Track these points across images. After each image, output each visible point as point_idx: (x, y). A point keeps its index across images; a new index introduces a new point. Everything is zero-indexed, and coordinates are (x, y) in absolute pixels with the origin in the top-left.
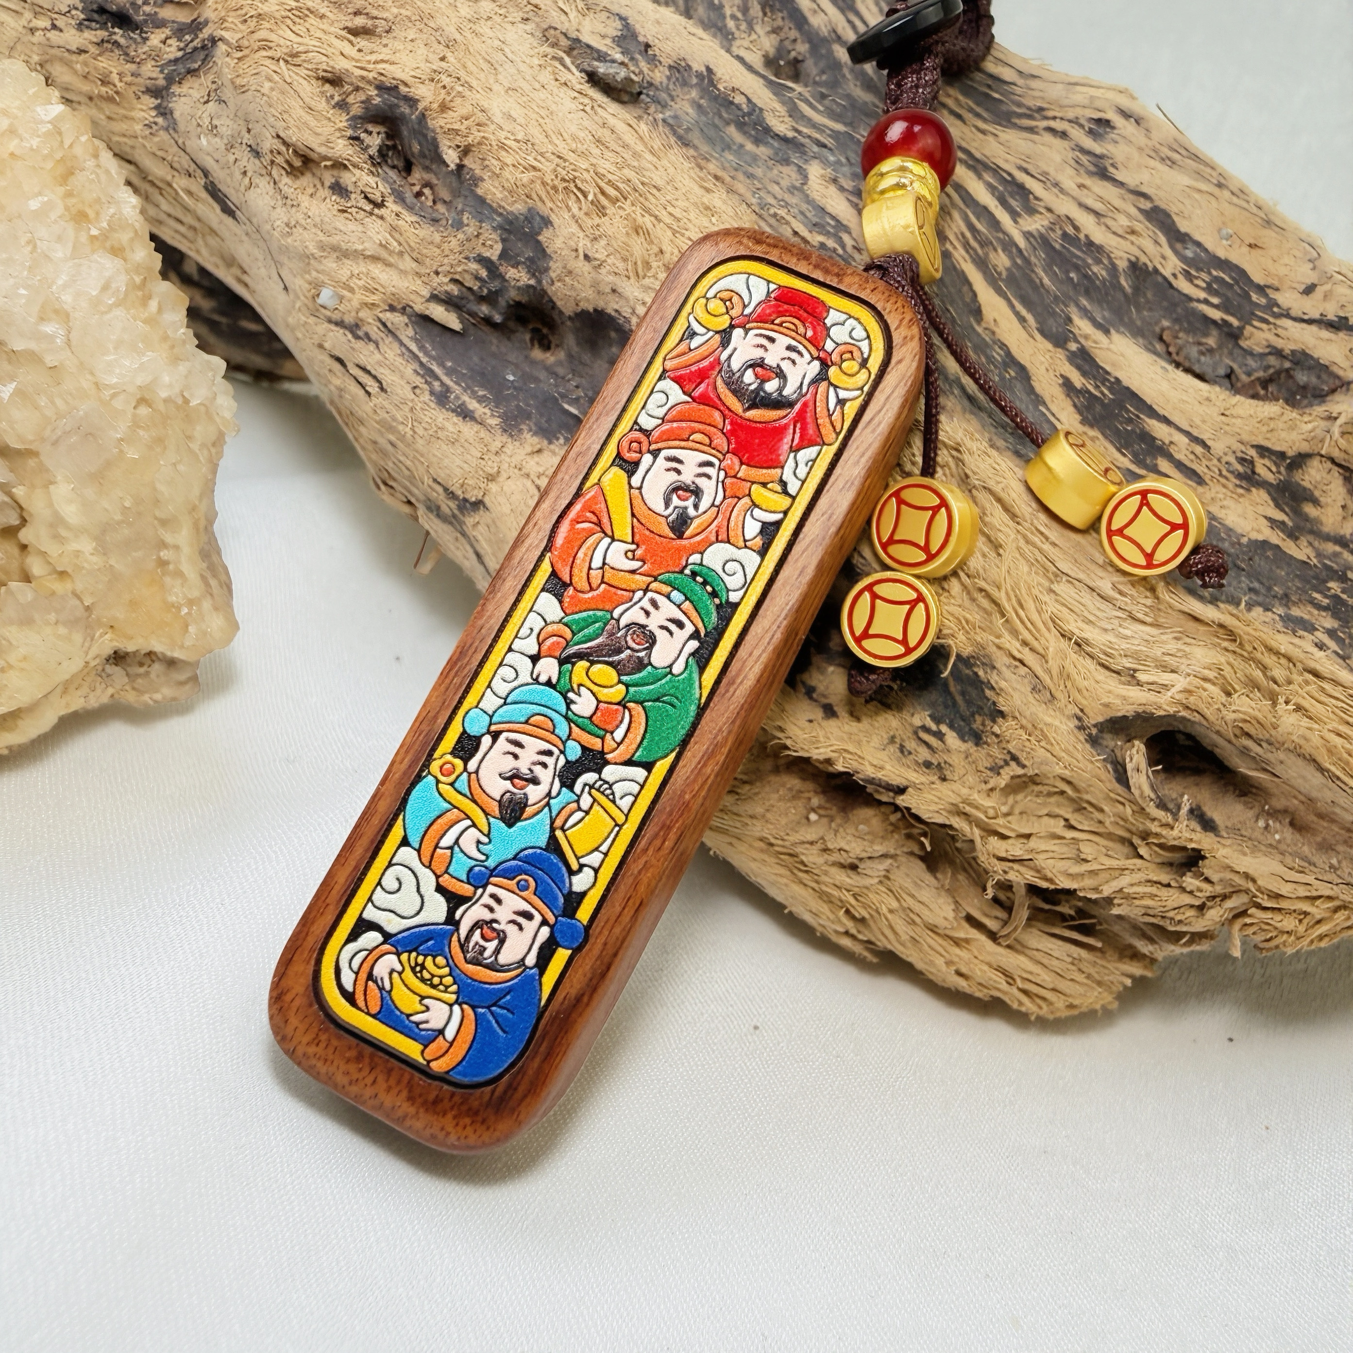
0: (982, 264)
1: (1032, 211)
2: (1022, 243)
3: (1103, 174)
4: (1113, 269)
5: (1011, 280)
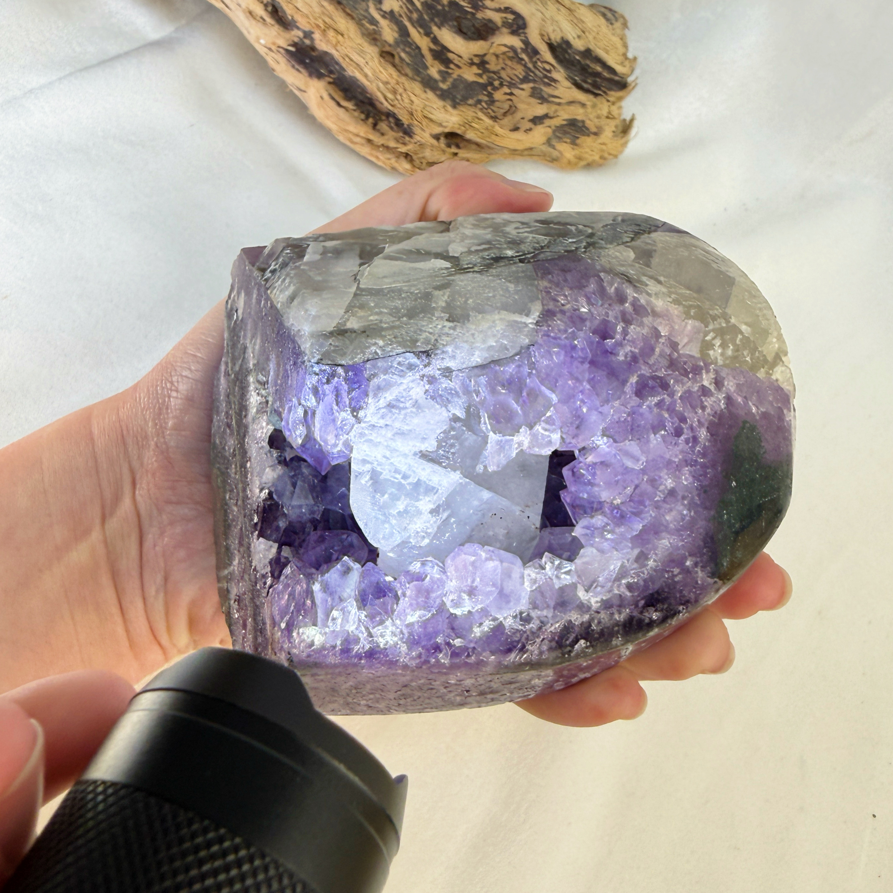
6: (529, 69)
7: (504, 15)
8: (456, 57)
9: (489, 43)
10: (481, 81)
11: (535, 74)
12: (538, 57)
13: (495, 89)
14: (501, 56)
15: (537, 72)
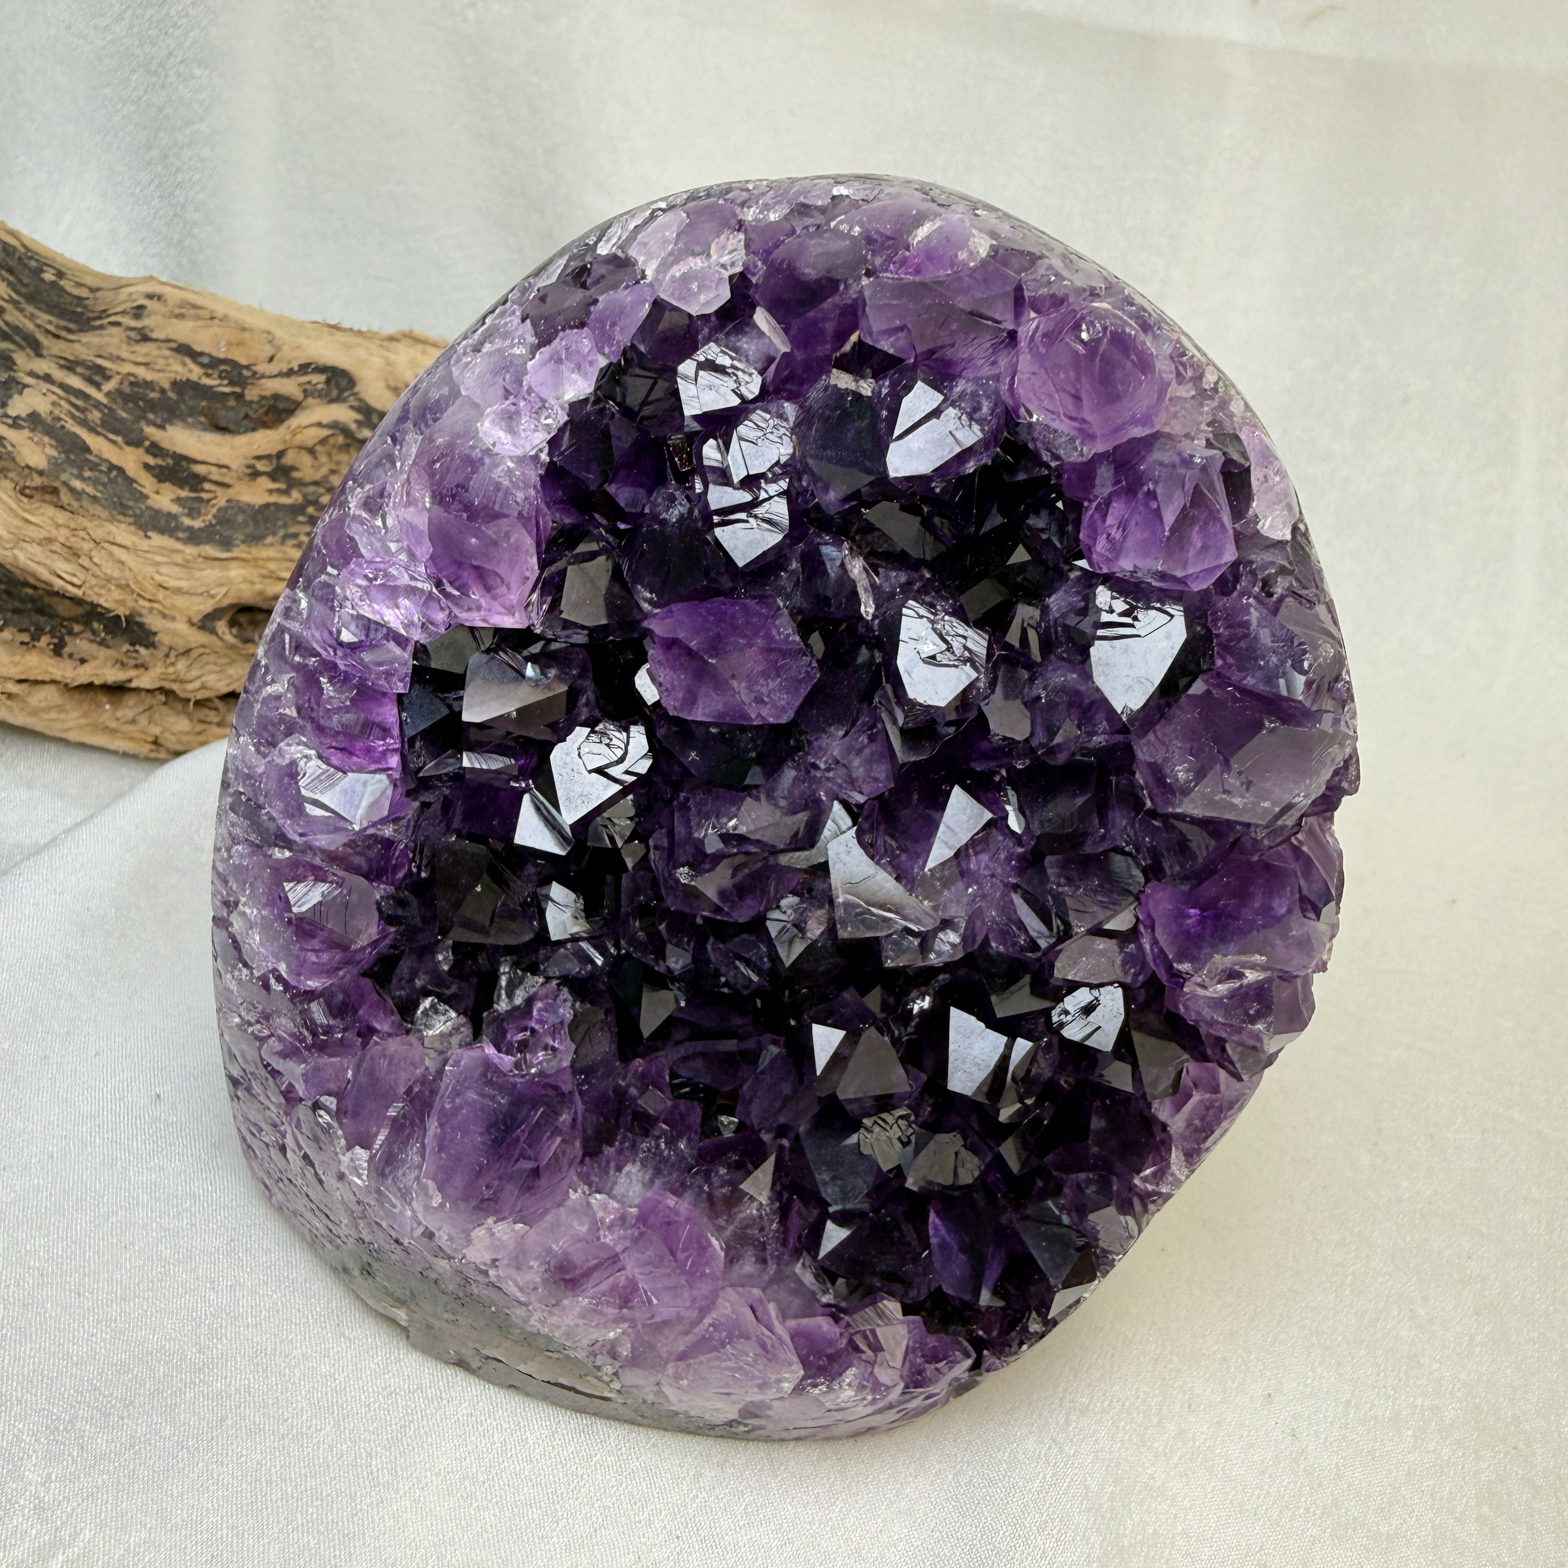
0: (84, 423)
1: (108, 378)
2: (105, 401)
3: (145, 338)
4: (163, 391)
5: (104, 423)
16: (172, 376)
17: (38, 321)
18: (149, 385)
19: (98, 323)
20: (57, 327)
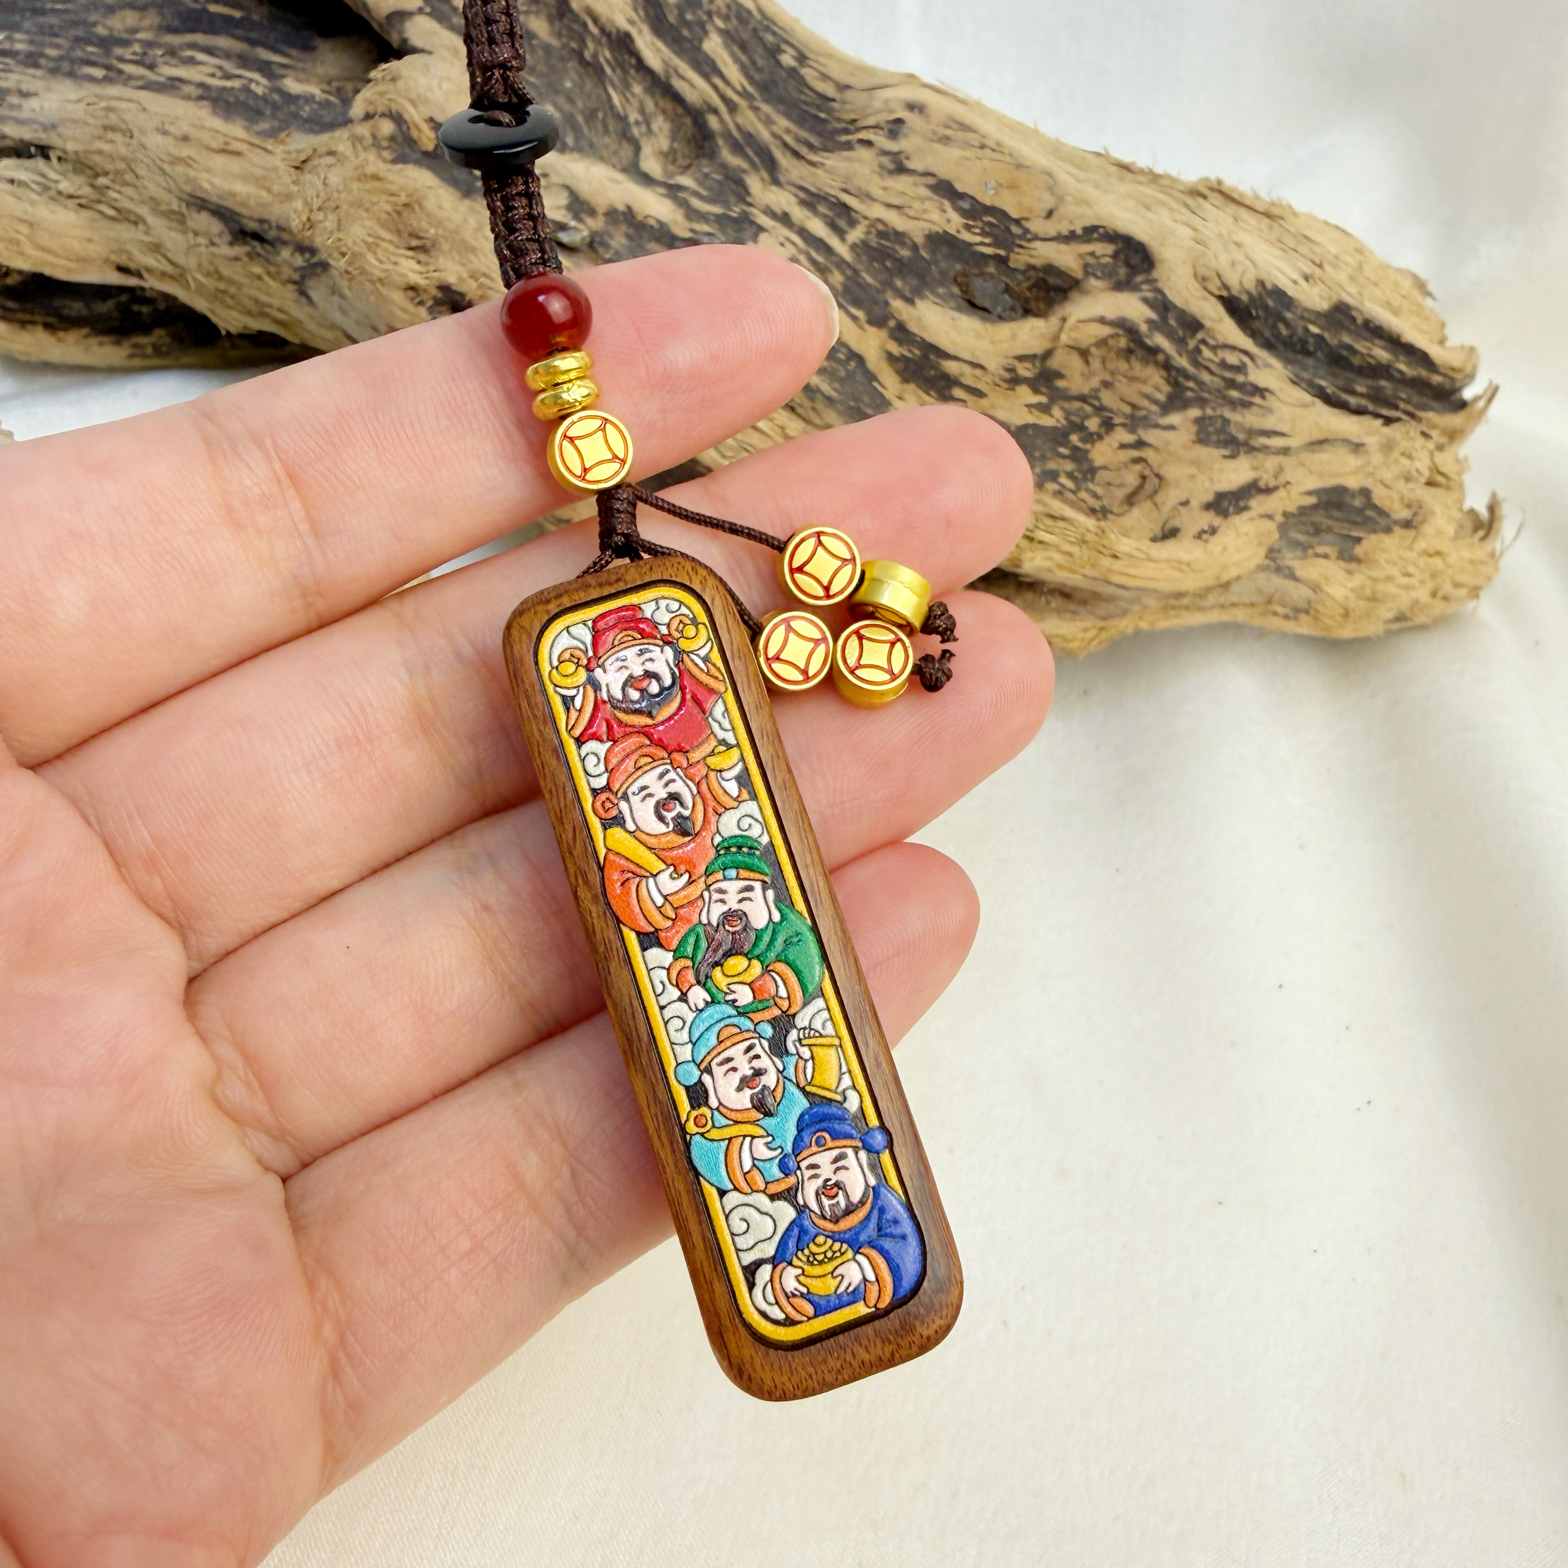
1: (853, 223)
2: (849, 257)
3: (900, 169)
5: (847, 291)
6: (1182, 372)
7: (1087, 248)
8: (967, 369)
9: (1054, 321)
10: (1046, 421)
11: (1200, 384)
12: (1200, 336)
13: (1090, 438)
14: (1093, 350)
15: (1206, 377)
16: (927, 226)
17: (775, 128)
18: (899, 237)
19: (844, 138)
20: (798, 140)
